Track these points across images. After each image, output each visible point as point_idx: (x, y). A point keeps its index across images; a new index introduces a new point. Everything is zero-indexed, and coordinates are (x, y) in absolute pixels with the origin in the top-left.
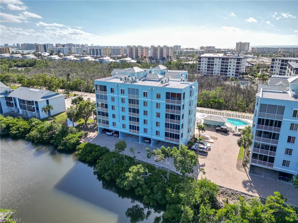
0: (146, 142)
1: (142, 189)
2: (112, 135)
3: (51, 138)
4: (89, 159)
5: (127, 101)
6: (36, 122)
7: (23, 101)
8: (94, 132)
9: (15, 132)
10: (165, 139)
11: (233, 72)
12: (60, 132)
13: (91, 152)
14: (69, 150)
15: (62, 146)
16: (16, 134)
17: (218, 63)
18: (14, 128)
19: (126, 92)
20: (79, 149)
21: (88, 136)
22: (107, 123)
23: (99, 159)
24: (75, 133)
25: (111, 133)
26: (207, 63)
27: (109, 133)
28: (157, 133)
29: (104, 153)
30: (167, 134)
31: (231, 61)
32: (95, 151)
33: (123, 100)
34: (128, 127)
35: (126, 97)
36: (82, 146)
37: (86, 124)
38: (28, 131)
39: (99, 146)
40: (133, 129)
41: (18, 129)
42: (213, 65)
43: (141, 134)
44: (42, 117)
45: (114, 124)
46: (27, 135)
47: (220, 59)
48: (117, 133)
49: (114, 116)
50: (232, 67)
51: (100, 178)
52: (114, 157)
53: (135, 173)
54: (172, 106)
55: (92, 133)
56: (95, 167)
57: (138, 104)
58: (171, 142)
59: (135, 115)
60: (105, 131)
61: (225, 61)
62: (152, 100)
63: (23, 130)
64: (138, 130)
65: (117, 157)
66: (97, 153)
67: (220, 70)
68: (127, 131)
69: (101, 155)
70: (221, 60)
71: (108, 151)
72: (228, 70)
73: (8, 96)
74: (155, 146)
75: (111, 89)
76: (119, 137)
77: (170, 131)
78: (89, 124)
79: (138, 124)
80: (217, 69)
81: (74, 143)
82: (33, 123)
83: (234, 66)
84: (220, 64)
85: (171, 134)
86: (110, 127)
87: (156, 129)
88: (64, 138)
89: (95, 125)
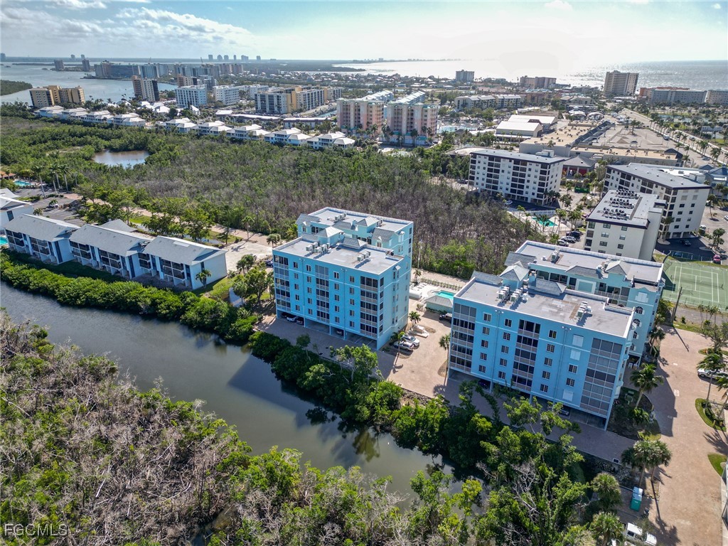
0: (339, 334)
1: (323, 390)
2: (295, 321)
3: (214, 322)
4: (265, 353)
5: (314, 281)
6: (191, 297)
7: (168, 263)
8: (270, 315)
9: (164, 312)
10: (362, 332)
11: (534, 188)
12: (227, 315)
13: (267, 345)
14: (241, 340)
15: (230, 334)
16: (166, 314)
17: (507, 169)
18: (162, 305)
19: (313, 269)
20: (253, 340)
21: (263, 322)
22: (289, 305)
23: (277, 354)
24: (246, 318)
25: (294, 318)
26: (487, 167)
27: (291, 319)
28: (351, 324)
29: (284, 347)
30: (362, 327)
31: (530, 167)
32: (273, 344)
33: (309, 279)
34: (315, 312)
35: (313, 275)
36: (255, 336)
37: (259, 302)
38: (182, 311)
39: (278, 338)
40: (322, 316)
41: (168, 307)
42: (497, 171)
43: (332, 324)
44: (195, 287)
45: (297, 308)
46: (182, 317)
47: (510, 161)
48: (301, 319)
49: (297, 297)
50: (532, 179)
51: (279, 376)
52: (296, 353)
53: (316, 373)
54: (368, 293)
55: (267, 317)
56: (272, 363)
57: (327, 285)
58: (367, 336)
59: (324, 299)
60: (284, 315)
61: (520, 166)
62: (344, 283)
63: (175, 309)
64: (328, 318)
65: (299, 353)
66: (275, 347)
67: (510, 182)
68: (314, 318)
69: (280, 350)
70: (512, 164)
71: (288, 344)
72: (526, 184)
73: (143, 253)
74: (350, 339)
75: (294, 263)
76: (303, 324)
77: (366, 323)
78: (263, 301)
79: (328, 311)
80: (505, 181)
81: (245, 332)
82: (188, 300)
83: (536, 177)
84: (511, 170)
85: (367, 326)
86: (293, 312)
87: (349, 318)
88: (232, 325)
89: (273, 304)
